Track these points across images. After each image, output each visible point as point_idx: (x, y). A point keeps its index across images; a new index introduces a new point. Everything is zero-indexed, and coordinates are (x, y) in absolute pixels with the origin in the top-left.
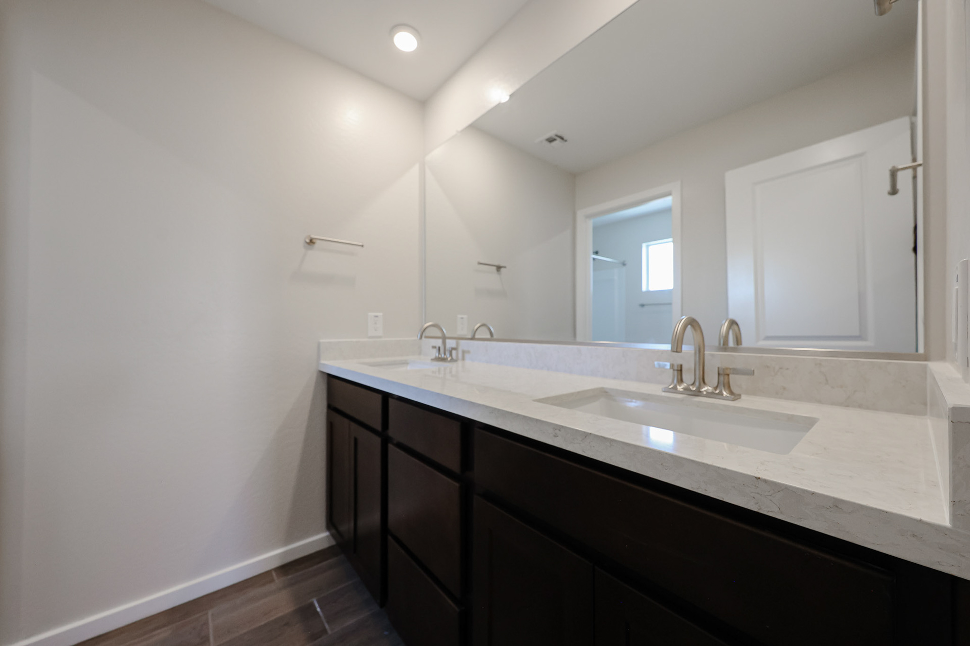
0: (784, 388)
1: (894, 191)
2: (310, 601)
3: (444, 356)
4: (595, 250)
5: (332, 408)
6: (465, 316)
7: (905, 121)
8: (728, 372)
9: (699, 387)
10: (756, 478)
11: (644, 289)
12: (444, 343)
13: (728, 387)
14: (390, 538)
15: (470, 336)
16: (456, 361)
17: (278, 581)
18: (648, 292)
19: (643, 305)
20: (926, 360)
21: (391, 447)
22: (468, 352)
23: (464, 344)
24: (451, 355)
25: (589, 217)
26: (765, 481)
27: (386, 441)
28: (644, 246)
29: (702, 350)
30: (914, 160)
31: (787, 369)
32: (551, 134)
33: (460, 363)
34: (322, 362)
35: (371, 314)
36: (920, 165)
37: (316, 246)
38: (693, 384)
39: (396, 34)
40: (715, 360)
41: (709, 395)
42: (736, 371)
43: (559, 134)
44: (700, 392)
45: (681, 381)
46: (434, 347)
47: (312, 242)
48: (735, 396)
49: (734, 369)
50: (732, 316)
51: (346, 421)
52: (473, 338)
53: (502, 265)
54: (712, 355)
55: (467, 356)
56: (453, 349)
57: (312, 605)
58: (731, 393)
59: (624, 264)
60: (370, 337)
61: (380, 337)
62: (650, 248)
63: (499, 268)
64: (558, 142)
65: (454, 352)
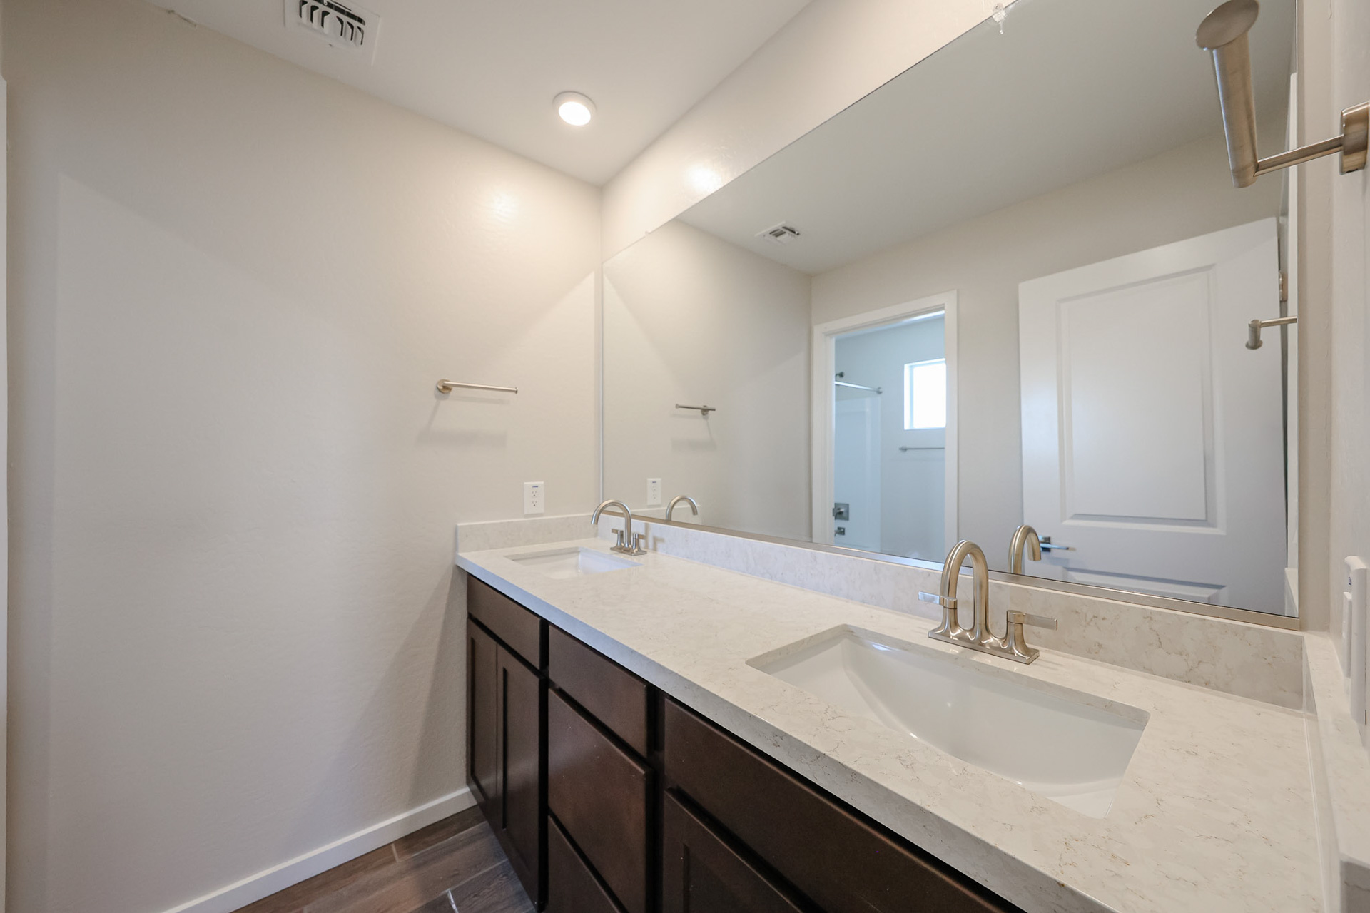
0: (1100, 645)
1: (1255, 344)
2: (443, 892)
3: (629, 545)
4: (839, 372)
5: (473, 620)
6: (658, 480)
7: (1271, 222)
8: (1021, 620)
9: (981, 637)
10: (1059, 883)
11: (907, 427)
12: (628, 525)
13: (1021, 641)
14: (550, 819)
15: (664, 518)
16: (645, 553)
17: (401, 861)
18: (912, 431)
19: (904, 449)
20: (1301, 629)
21: (551, 692)
22: (662, 540)
23: (656, 529)
24: (637, 544)
25: (829, 334)
26: (1073, 893)
27: (545, 684)
28: (907, 367)
29: (984, 585)
30: (1284, 312)
31: (1104, 619)
32: (778, 225)
33: (650, 554)
34: (460, 554)
35: (529, 484)
36: (1294, 321)
37: (452, 393)
38: (971, 631)
39: (560, 106)
40: (1004, 592)
41: (996, 651)
42: (1032, 620)
43: (789, 226)
44: (982, 645)
45: (955, 624)
46: (615, 531)
47: (446, 388)
48: (1031, 655)
49: (1029, 616)
50: (1027, 523)
51: (493, 642)
52: (668, 521)
53: (710, 406)
54: (1000, 587)
55: (659, 545)
56: (640, 536)
57: (445, 899)
58: (1027, 651)
59: (879, 393)
60: (527, 516)
61: (541, 515)
62: (915, 370)
63: (705, 411)
64: (787, 237)
65: (642, 542)
